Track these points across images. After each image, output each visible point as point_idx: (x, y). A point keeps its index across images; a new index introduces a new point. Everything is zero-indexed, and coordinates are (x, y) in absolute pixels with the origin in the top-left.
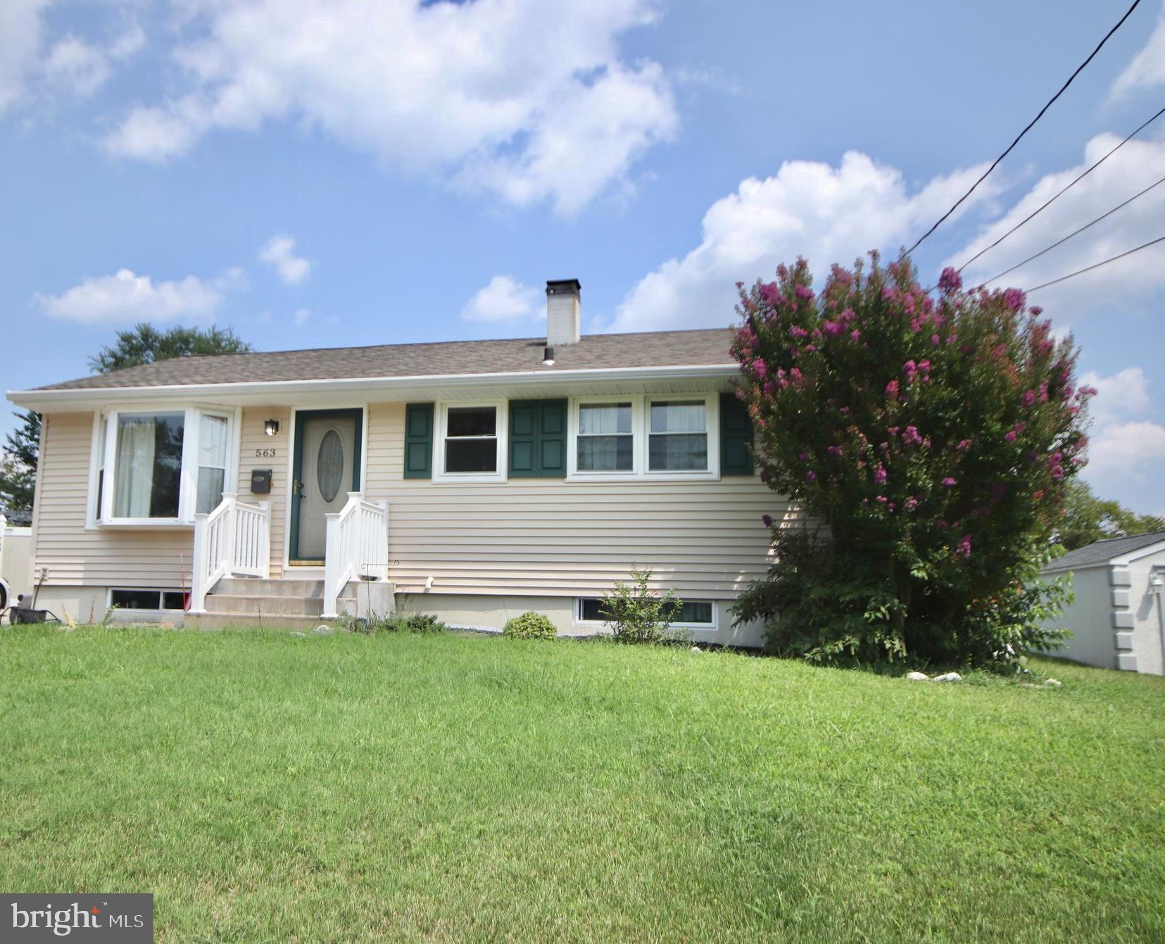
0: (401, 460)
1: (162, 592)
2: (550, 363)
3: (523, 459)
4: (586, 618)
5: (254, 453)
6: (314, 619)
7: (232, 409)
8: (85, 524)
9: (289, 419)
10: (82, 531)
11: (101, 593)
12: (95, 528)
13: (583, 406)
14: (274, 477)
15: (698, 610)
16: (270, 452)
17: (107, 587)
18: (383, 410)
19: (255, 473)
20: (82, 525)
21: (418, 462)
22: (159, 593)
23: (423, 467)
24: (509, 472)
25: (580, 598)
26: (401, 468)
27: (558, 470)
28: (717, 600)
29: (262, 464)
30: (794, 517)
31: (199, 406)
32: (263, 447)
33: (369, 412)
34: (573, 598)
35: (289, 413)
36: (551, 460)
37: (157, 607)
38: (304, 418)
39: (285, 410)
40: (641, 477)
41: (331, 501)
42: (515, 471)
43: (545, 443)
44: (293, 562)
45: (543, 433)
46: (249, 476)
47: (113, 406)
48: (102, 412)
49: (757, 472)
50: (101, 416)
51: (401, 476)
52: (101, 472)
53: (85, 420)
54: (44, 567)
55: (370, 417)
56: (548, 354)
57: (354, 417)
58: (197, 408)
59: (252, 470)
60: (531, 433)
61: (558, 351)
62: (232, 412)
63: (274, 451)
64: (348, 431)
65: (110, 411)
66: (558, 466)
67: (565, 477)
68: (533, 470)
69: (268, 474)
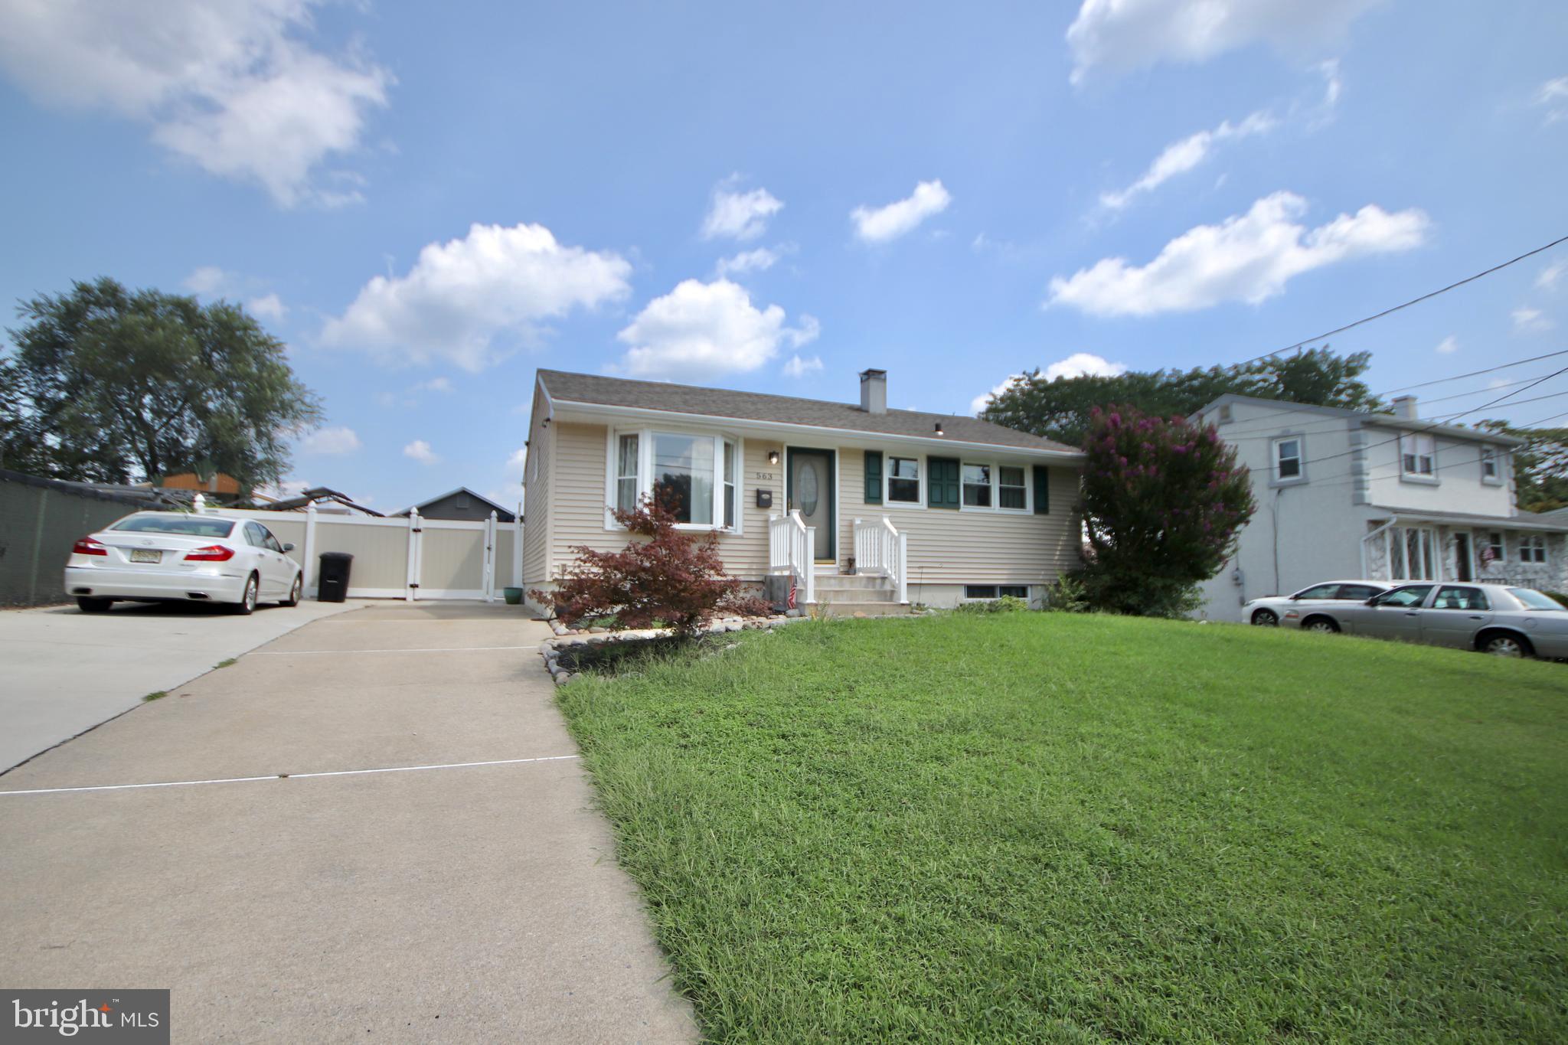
0: (862, 490)
2: (940, 433)
3: (937, 497)
4: (968, 597)
5: (755, 476)
6: (888, 605)
7: (740, 439)
8: (604, 524)
9: (783, 453)
10: (600, 531)
12: (615, 529)
13: (965, 464)
14: (774, 495)
15: (1021, 591)
16: (768, 477)
18: (848, 452)
19: (759, 493)
20: (601, 525)
21: (873, 492)
23: (877, 496)
24: (928, 503)
25: (965, 585)
26: (862, 496)
27: (955, 505)
28: (1031, 585)
29: (763, 485)
30: (1065, 538)
31: (723, 434)
32: (762, 471)
33: (840, 453)
34: (963, 585)
35: (782, 448)
36: (952, 498)
38: (794, 452)
39: (781, 445)
40: (995, 512)
41: (810, 515)
42: (932, 503)
43: (949, 487)
45: (948, 480)
46: (754, 494)
47: (649, 425)
48: (617, 427)
49: (1051, 512)
50: (615, 431)
51: (862, 501)
52: (620, 481)
53: (597, 432)
54: (564, 562)
55: (841, 457)
56: (938, 428)
57: (828, 456)
58: (723, 436)
59: (755, 488)
60: (941, 479)
61: (943, 426)
62: (737, 441)
63: (771, 475)
64: (820, 465)
65: (642, 429)
66: (955, 501)
67: (958, 508)
68: (941, 502)
69: (769, 493)
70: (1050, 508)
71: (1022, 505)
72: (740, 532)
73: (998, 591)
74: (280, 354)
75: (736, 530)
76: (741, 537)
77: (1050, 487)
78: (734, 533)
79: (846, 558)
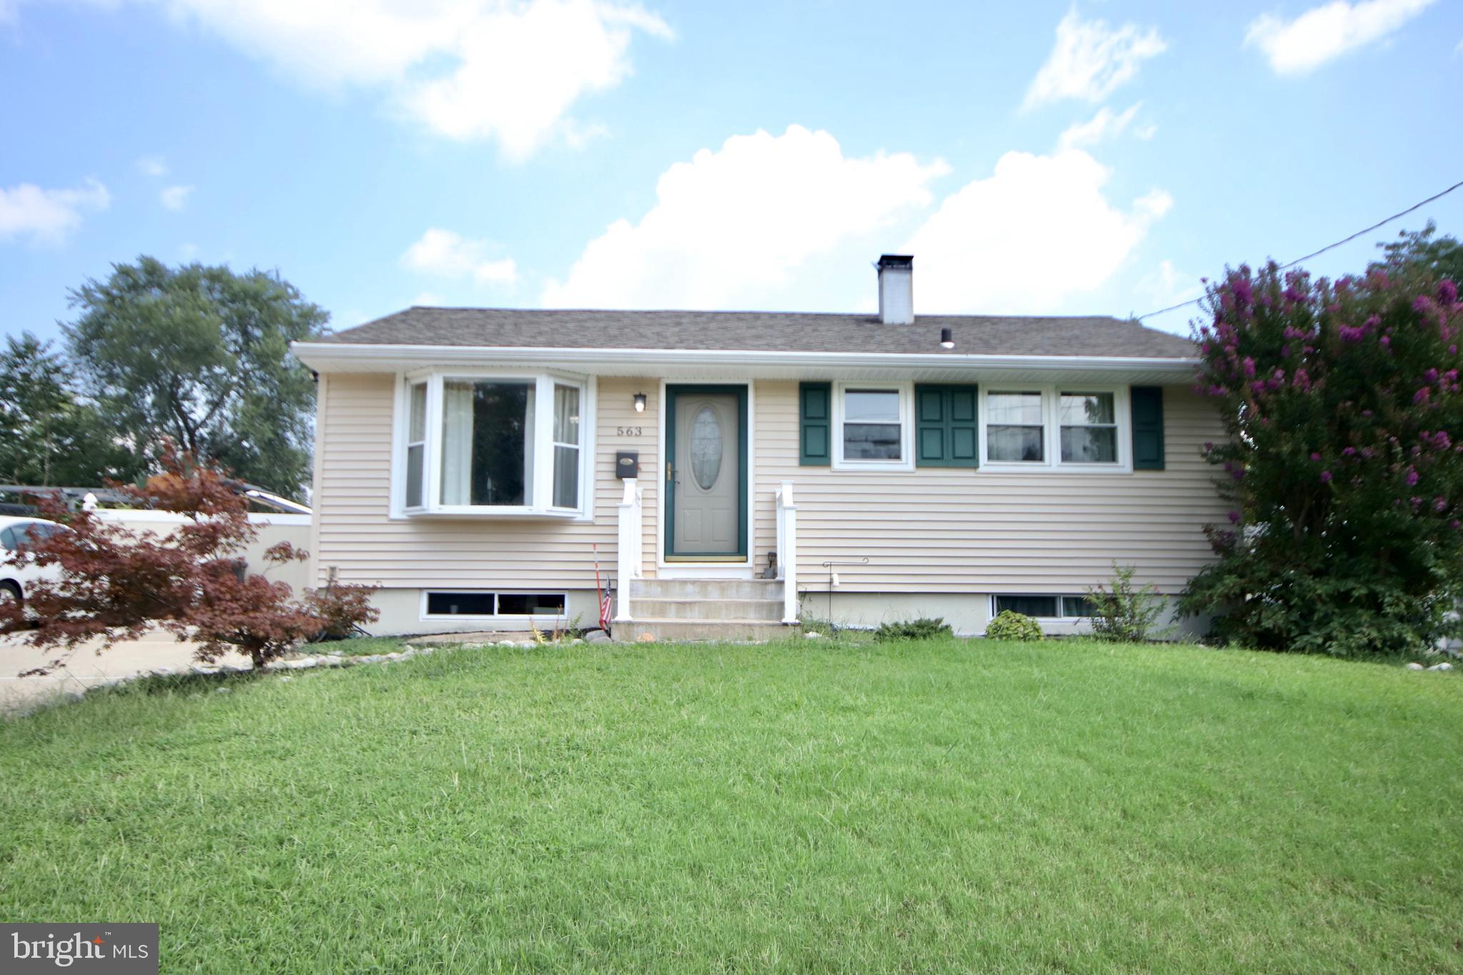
0: (795, 445)
1: (496, 594)
2: (949, 345)
3: (933, 448)
5: (615, 432)
6: (774, 625)
7: (584, 378)
8: (389, 511)
9: (658, 394)
10: (384, 520)
11: (413, 597)
12: (404, 517)
13: (991, 393)
14: (640, 459)
16: (635, 431)
17: (421, 589)
18: (772, 386)
19: (620, 456)
20: (385, 512)
21: (814, 447)
22: (492, 596)
23: (822, 453)
24: (917, 461)
25: (993, 595)
26: (796, 453)
27: (971, 460)
29: (626, 444)
31: (552, 372)
32: (625, 424)
33: (756, 389)
34: (987, 594)
35: (658, 386)
36: (963, 449)
37: (491, 612)
38: (676, 392)
39: (654, 382)
40: (1050, 469)
41: (709, 488)
42: (923, 460)
43: (957, 432)
44: (669, 558)
45: (954, 420)
46: (613, 459)
47: (438, 368)
48: (408, 375)
49: (1168, 466)
50: (406, 379)
51: (796, 462)
52: (411, 449)
53: (381, 382)
54: (333, 564)
55: (756, 397)
56: (946, 336)
57: (737, 393)
58: (551, 375)
59: (614, 450)
60: (941, 420)
61: (955, 332)
62: (586, 382)
63: (640, 429)
64: (726, 408)
65: (431, 374)
66: (970, 454)
67: (976, 467)
68: (941, 458)
69: (634, 456)
70: (1168, 458)
71: (1113, 457)
72: (589, 516)
73: (1060, 606)
74: (326, 326)
75: (583, 514)
76: (593, 525)
77: (1167, 423)
78: (579, 518)
79: (766, 552)
